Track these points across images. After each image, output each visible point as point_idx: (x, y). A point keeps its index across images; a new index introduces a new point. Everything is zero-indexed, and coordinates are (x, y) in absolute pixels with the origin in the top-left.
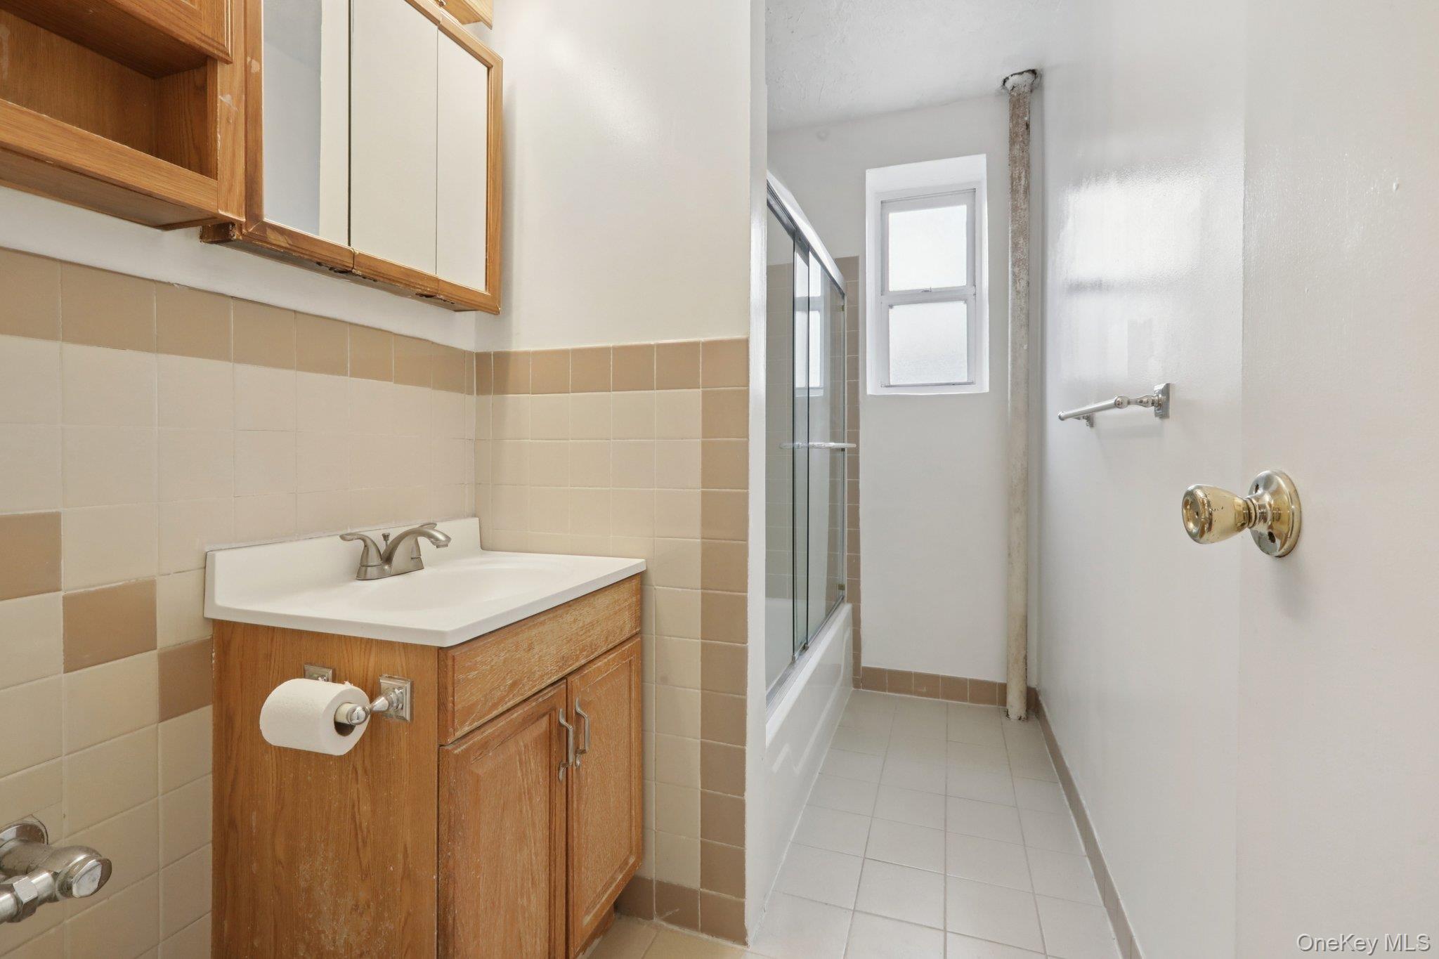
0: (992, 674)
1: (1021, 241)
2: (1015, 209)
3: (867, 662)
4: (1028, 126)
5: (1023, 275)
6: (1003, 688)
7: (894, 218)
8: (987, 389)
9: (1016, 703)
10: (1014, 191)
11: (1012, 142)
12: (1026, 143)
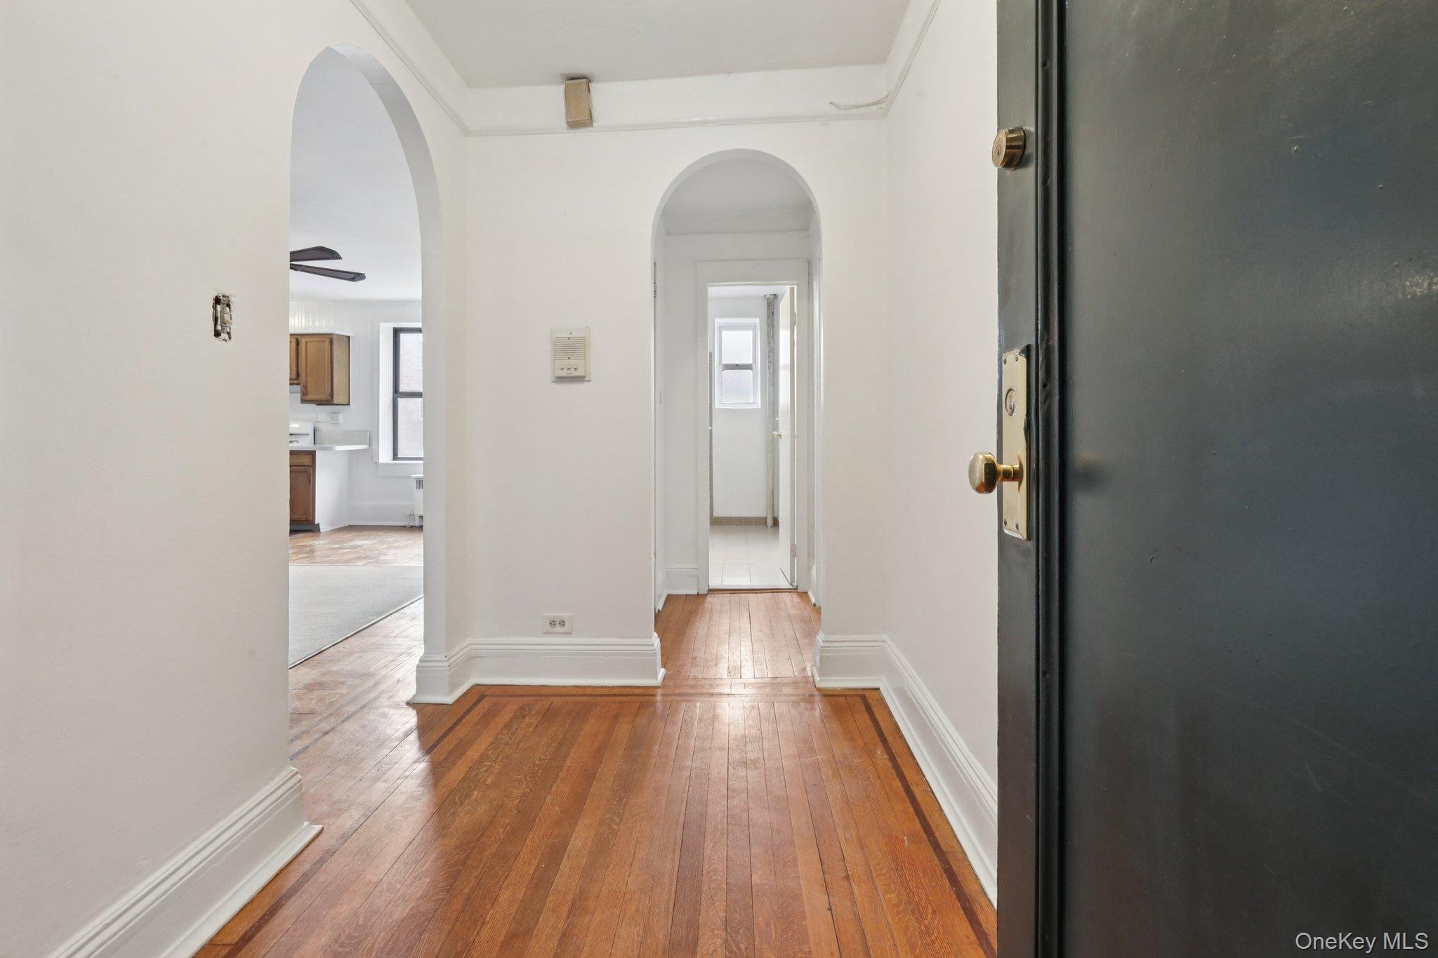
0: (763, 515)
1: (771, 354)
2: (769, 342)
3: (715, 515)
4: (773, 313)
5: (772, 366)
6: (766, 518)
7: (724, 333)
8: (760, 407)
9: (770, 522)
10: (769, 336)
11: (768, 318)
12: (773, 319)
